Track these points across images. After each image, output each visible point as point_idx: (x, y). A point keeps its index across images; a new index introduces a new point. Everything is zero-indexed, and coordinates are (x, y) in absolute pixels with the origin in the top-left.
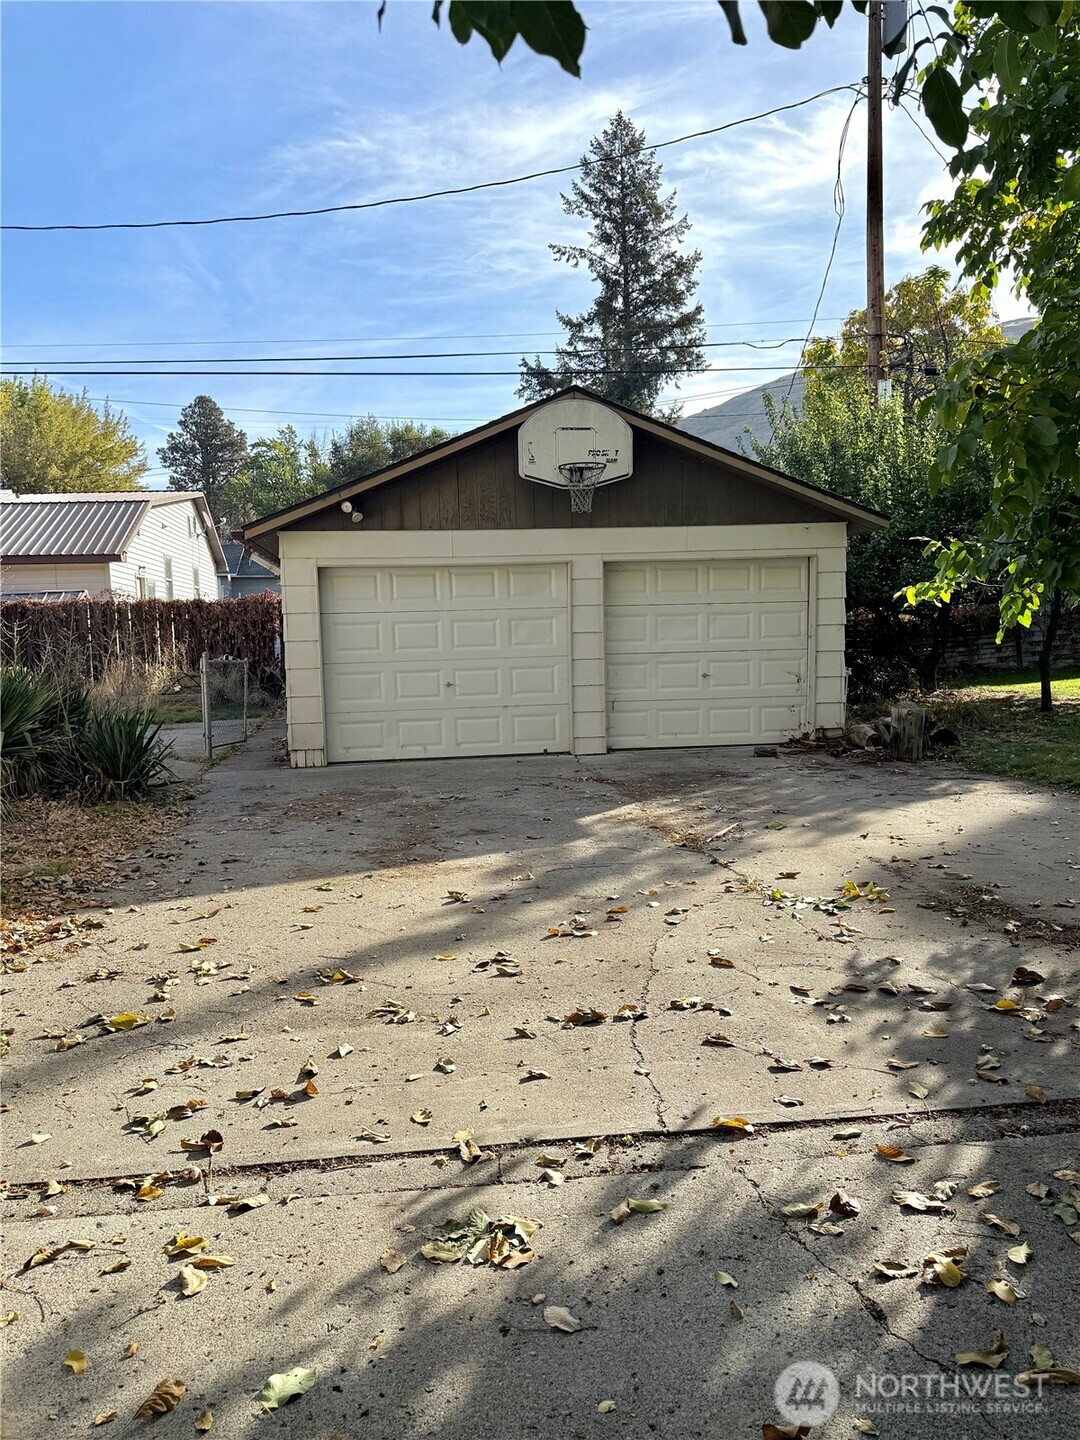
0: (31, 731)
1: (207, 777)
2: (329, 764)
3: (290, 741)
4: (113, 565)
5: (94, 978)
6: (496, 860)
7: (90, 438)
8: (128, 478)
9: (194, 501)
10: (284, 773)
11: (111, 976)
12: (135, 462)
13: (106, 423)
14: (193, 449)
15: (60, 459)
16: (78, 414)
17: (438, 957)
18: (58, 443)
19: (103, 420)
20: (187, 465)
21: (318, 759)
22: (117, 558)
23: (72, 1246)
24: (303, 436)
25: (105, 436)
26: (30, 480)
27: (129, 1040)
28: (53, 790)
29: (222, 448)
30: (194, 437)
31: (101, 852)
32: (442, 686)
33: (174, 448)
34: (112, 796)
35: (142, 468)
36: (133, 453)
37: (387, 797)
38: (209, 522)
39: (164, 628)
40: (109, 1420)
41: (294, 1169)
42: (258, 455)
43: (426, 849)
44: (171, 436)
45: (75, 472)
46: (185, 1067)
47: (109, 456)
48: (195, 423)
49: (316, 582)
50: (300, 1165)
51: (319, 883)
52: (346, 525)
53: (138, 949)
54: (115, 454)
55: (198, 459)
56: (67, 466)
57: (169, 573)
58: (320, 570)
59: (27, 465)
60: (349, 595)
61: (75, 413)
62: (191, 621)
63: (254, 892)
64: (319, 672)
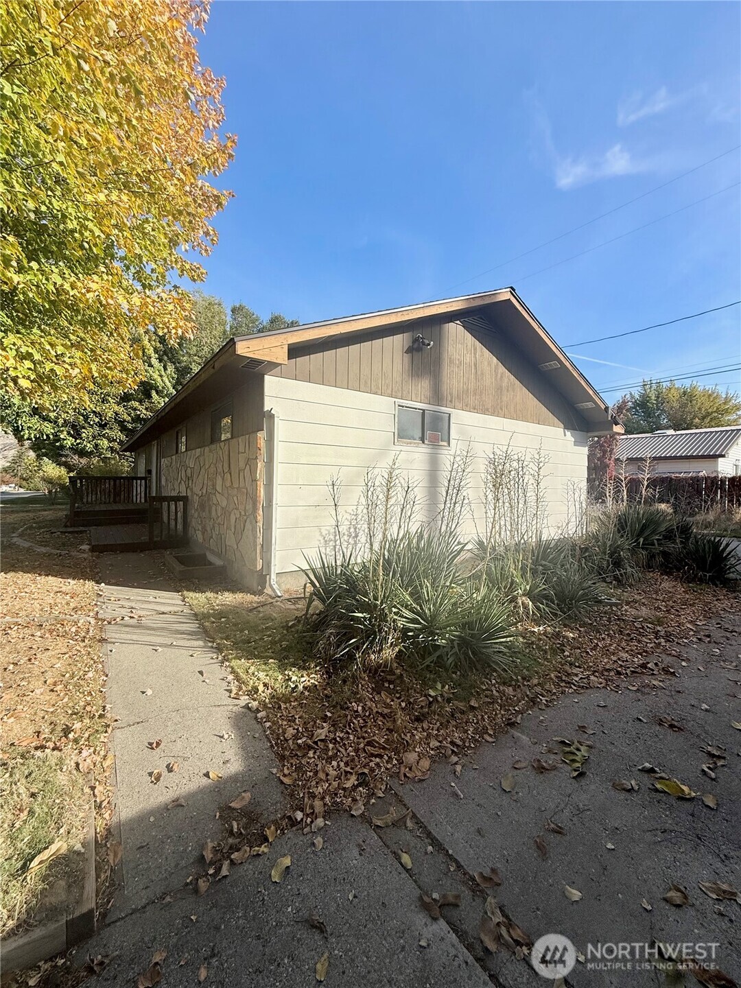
0: (658, 540)
4: (720, 459)
7: (717, 405)
13: (726, 397)
15: (700, 415)
16: (713, 396)
18: (700, 409)
19: (724, 396)
22: (723, 456)
25: (725, 403)
26: (685, 425)
31: (686, 618)
34: (701, 580)
36: (739, 409)
45: (707, 420)
47: (727, 411)
54: (729, 410)
59: (684, 419)
61: (710, 395)
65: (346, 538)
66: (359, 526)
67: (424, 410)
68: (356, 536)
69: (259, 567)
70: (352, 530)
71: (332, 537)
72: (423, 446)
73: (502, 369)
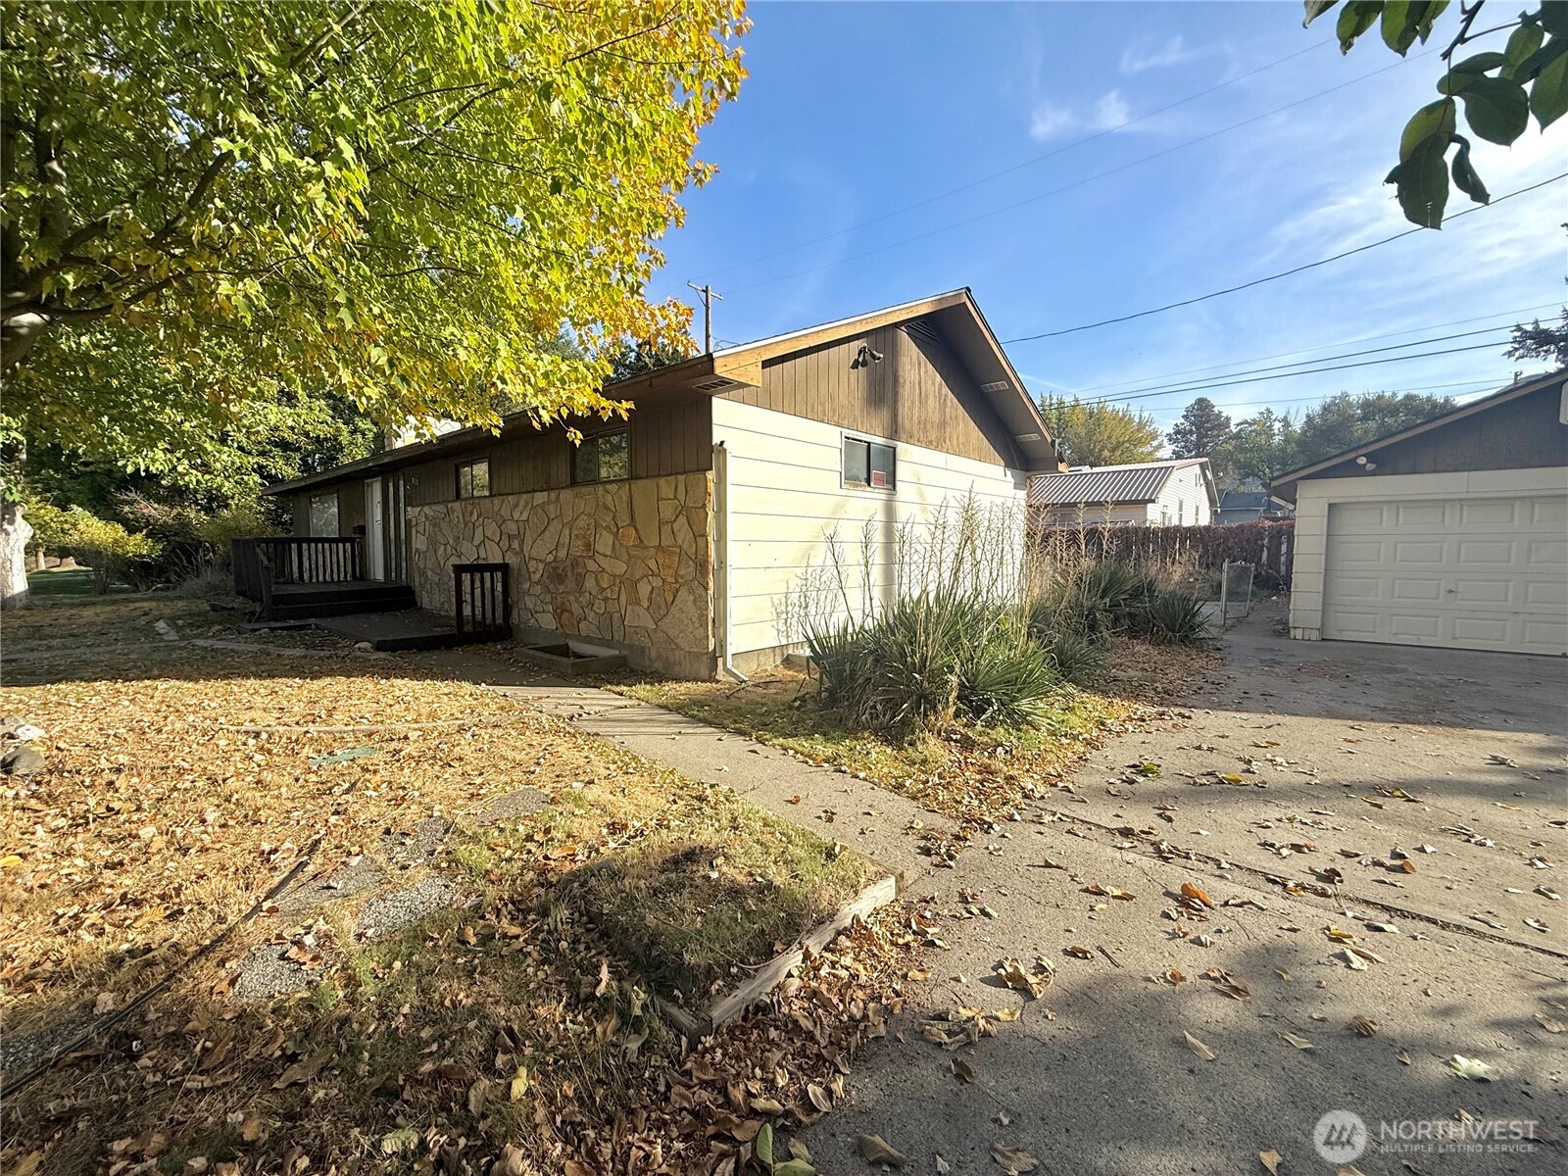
0: (1124, 600)
1: (1225, 637)
2: (1323, 640)
3: (1291, 620)
4: (1149, 505)
5: (1199, 748)
6: (1536, 739)
7: (1128, 432)
8: (1151, 453)
9: (1201, 465)
10: (1284, 641)
11: (1211, 749)
12: (1155, 443)
13: (1140, 423)
14: (1191, 432)
15: (1109, 446)
16: (1124, 420)
17: (1499, 804)
18: (1109, 437)
19: (1137, 421)
20: (1186, 442)
21: (1315, 635)
22: (1153, 501)
23: (1251, 903)
24: (1278, 412)
25: (1138, 430)
26: (1092, 459)
27: (1240, 792)
28: (1134, 633)
29: (1211, 429)
30: (1192, 424)
31: (1173, 673)
32: (1442, 592)
33: (1177, 432)
34: (1170, 642)
35: (1160, 446)
36: (1155, 438)
37: (1390, 671)
38: (1210, 476)
39: (1182, 543)
40: (1323, 1020)
41: (1413, 918)
42: (1241, 430)
43: (1447, 717)
44: (1176, 425)
45: (1118, 453)
46: (1291, 820)
47: (1141, 442)
48: (1194, 416)
49: (1326, 514)
50: (1420, 918)
51: (1351, 723)
52: (1360, 472)
53: (1222, 737)
54: (1144, 440)
55: (1194, 438)
56: (1114, 450)
57: (1181, 509)
58: (1330, 506)
59: (1091, 451)
60: (1353, 525)
61: (1121, 419)
62: (1201, 539)
63: (1295, 719)
64: (1322, 576)
65: (797, 609)
66: (808, 594)
67: (869, 443)
68: (807, 607)
69: (711, 648)
70: (802, 599)
71: (784, 608)
72: (869, 489)
73: (945, 390)
